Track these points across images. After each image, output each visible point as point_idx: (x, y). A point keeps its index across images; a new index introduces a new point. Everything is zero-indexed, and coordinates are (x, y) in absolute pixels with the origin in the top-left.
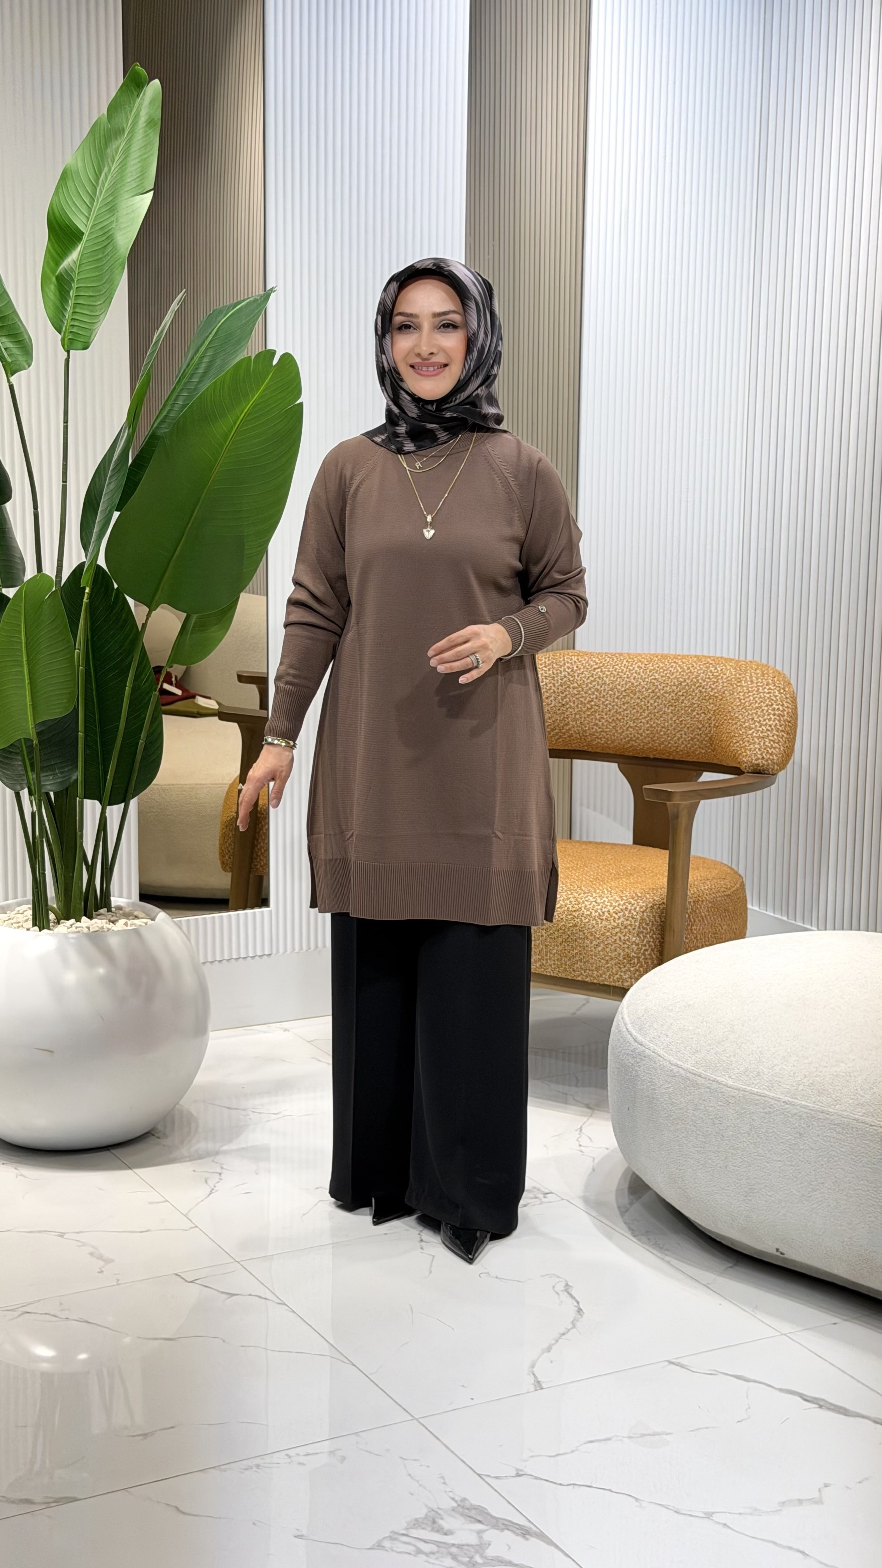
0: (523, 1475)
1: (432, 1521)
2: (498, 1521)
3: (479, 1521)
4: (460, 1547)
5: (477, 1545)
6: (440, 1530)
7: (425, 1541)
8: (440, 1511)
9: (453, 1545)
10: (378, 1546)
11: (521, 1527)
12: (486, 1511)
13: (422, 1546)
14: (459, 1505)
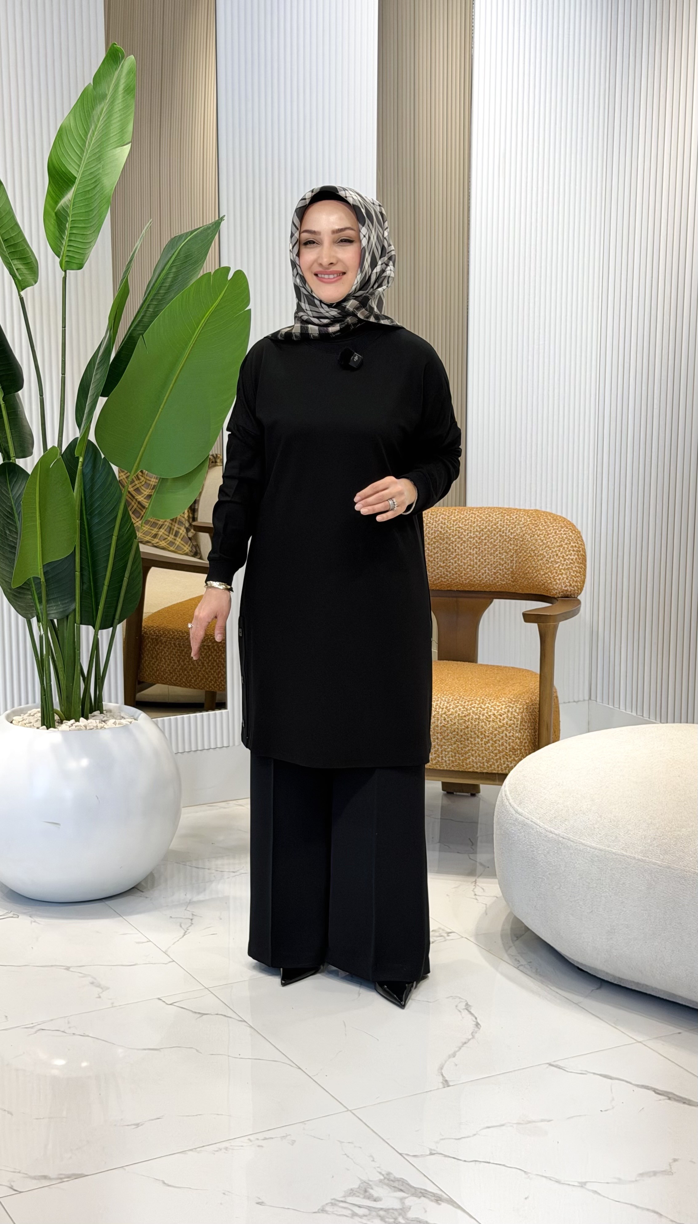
0: (434, 1154)
1: (365, 1190)
2: (416, 1190)
3: (401, 1190)
4: (386, 1210)
5: (401, 1209)
6: (370, 1197)
7: (360, 1207)
8: (371, 1183)
9: (382, 1209)
10: (322, 1210)
11: (434, 1195)
12: (406, 1182)
13: (357, 1210)
14: (385, 1178)
